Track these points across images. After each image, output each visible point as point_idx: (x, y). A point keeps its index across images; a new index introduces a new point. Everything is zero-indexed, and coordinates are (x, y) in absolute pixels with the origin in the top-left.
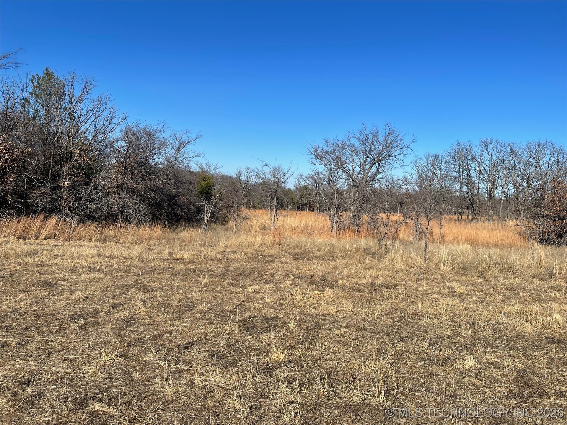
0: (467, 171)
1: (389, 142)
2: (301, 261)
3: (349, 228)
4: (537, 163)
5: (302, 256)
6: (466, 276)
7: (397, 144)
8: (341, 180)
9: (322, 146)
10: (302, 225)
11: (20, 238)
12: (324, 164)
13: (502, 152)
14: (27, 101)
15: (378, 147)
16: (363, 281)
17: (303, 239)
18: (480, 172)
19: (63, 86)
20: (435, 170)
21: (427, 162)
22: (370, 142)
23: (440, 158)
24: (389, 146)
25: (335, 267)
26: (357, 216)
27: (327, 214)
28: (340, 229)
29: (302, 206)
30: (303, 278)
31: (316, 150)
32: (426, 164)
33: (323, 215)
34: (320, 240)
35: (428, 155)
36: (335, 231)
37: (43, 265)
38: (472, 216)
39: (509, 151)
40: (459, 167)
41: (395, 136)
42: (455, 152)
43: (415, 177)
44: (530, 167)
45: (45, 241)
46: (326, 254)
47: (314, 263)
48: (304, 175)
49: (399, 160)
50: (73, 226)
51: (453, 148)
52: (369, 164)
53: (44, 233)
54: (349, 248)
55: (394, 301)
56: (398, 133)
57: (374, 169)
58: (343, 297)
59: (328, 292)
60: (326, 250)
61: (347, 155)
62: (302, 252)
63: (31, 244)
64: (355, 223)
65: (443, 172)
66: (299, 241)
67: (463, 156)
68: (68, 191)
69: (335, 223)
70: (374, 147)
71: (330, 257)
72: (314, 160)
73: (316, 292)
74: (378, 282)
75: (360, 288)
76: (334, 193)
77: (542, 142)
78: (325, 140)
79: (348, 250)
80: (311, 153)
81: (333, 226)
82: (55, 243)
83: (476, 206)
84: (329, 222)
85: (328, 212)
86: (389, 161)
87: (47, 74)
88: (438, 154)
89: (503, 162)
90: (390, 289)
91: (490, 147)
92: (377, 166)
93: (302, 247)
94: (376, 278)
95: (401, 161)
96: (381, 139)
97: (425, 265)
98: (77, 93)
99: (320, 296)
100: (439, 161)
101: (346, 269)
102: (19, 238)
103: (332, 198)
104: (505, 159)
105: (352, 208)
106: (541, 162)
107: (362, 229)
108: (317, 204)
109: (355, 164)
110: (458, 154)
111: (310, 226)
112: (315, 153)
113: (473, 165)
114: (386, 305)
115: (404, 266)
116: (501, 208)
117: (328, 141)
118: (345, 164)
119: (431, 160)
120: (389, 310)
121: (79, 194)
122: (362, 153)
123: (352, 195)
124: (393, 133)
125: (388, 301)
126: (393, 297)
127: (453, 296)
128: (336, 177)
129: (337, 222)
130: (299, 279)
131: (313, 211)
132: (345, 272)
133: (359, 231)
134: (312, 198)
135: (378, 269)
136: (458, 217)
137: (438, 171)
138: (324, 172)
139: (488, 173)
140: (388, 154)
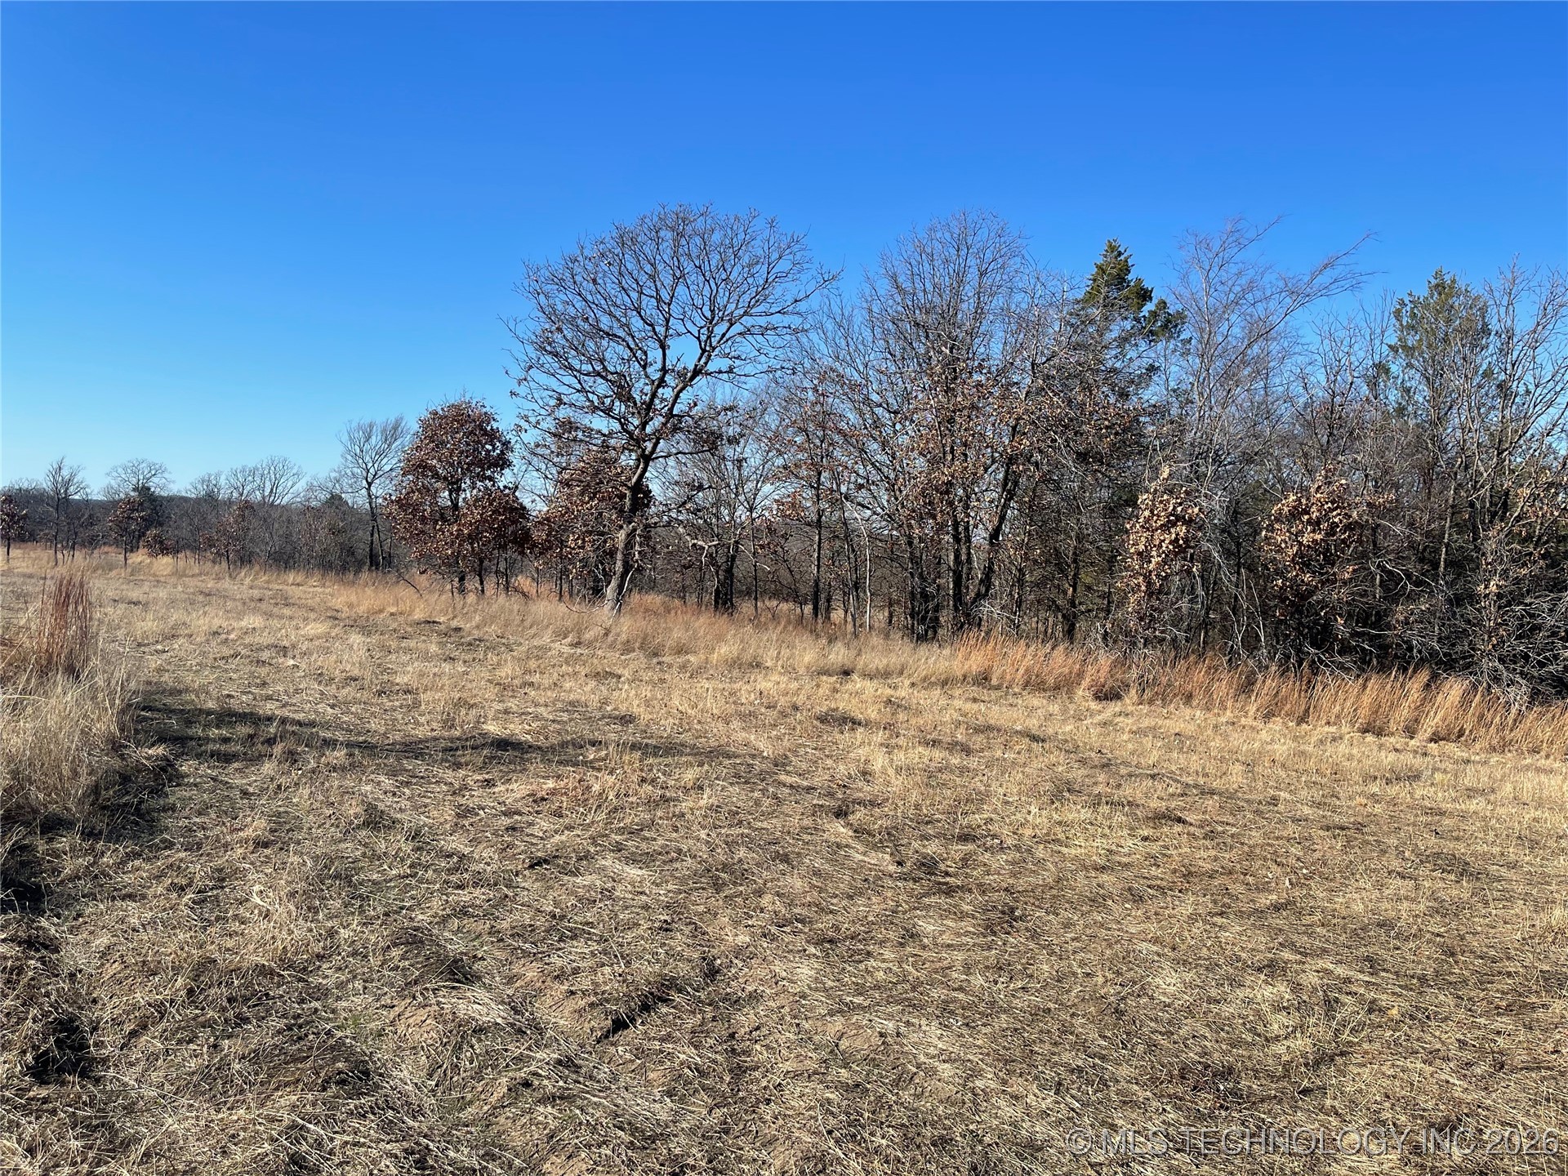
11: (1368, 731)
14: (1382, 368)
19: (1483, 310)
37: (1442, 813)
45: (1432, 744)
50: (1514, 711)
53: (1431, 723)
63: (1396, 750)
68: (1500, 607)
82: (1465, 755)
87: (1437, 286)
98: (1524, 324)
102: (1366, 731)
121: (1532, 616)
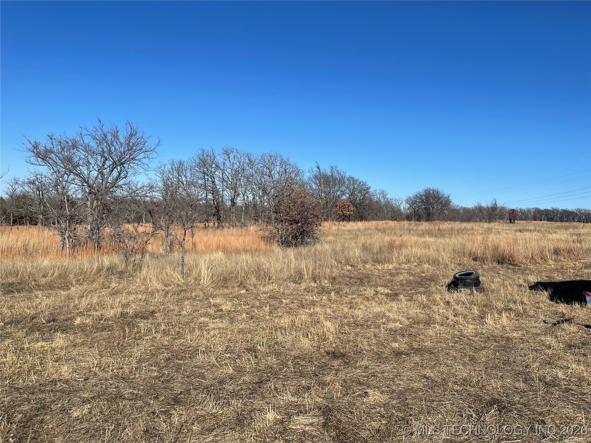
0: (211, 179)
1: (131, 144)
2: (16, 295)
3: (87, 244)
4: (270, 172)
5: (19, 287)
6: (227, 287)
7: (140, 146)
8: (72, 186)
9: (44, 143)
10: (19, 244)
12: (48, 164)
13: (242, 162)
15: (118, 148)
16: (111, 313)
17: (20, 263)
18: (223, 180)
20: (180, 178)
21: (172, 169)
22: (109, 142)
23: (185, 165)
24: (132, 149)
25: (69, 298)
26: (96, 228)
27: (55, 228)
28: (74, 246)
29: (19, 219)
30: (18, 322)
31: (36, 147)
32: (171, 170)
33: (49, 230)
34: (46, 262)
35: (173, 162)
36: (68, 249)
38: (218, 223)
39: (247, 161)
40: (204, 174)
41: (138, 138)
42: (200, 159)
43: (161, 184)
44: (265, 176)
46: (55, 280)
47: (37, 297)
48: (21, 180)
49: (144, 164)
51: (197, 155)
52: (109, 168)
54: (87, 269)
55: (155, 335)
56: (141, 134)
57: (115, 174)
58: (83, 344)
59: (60, 340)
60: (56, 274)
61: (79, 155)
62: (19, 281)
64: (94, 237)
65: (189, 180)
66: (13, 267)
67: (208, 163)
69: (67, 239)
70: (114, 149)
71: (61, 284)
72: (33, 160)
73: (40, 344)
74: (131, 311)
75: (106, 324)
76: (65, 202)
77: (273, 154)
78: (49, 136)
79: (86, 272)
80: (29, 150)
81: (64, 243)
83: (222, 213)
84: (58, 238)
85: (56, 226)
86: (132, 165)
88: (183, 160)
89: (243, 171)
90: (147, 318)
91: (231, 156)
92: (119, 171)
93: (18, 273)
94: (127, 305)
95: (146, 166)
96: (122, 140)
97: (183, 281)
99: (46, 348)
100: (185, 168)
101: (84, 299)
103: (62, 207)
104: (245, 168)
105: (90, 219)
106: (273, 172)
107: (103, 244)
108: (41, 215)
109: (91, 167)
110: (203, 161)
111: (32, 244)
112: (35, 151)
113: (217, 173)
114: (145, 345)
115: (159, 285)
116: (243, 214)
117: (53, 138)
118: (78, 166)
119: (176, 167)
120: (150, 351)
122: (99, 155)
123: (89, 203)
124: (136, 134)
125: (147, 337)
126: (154, 331)
127: (221, 317)
128: (66, 182)
129: (69, 237)
130: (12, 324)
131: (36, 225)
132: (84, 302)
133: (100, 247)
134: (33, 209)
135: (129, 293)
136: (205, 225)
137: (184, 179)
138: (49, 175)
139: (230, 181)
140: (131, 157)
